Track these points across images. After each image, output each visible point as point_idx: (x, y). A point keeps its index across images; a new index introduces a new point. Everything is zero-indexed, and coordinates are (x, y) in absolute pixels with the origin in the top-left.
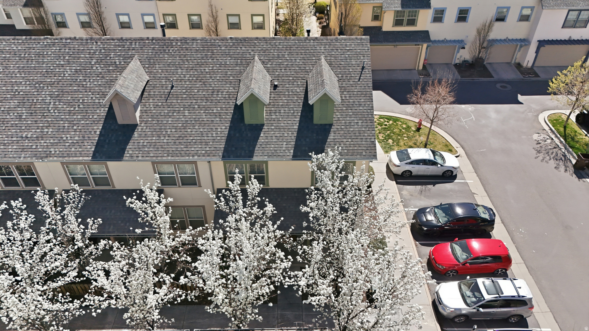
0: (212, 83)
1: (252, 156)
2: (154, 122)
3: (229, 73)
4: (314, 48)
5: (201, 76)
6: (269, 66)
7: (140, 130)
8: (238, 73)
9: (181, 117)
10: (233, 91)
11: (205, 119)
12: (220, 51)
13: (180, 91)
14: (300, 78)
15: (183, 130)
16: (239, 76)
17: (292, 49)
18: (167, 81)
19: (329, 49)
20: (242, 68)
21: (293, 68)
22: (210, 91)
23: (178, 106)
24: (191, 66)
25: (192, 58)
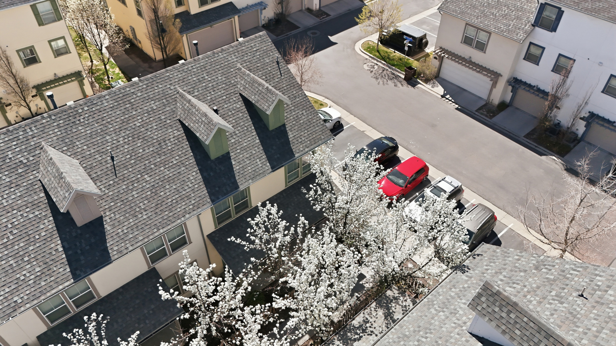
0: (152, 135)
1: (238, 187)
2: (119, 204)
3: (163, 117)
4: (226, 60)
5: (135, 133)
6: (196, 94)
7: (109, 221)
8: (172, 114)
9: (144, 184)
10: (179, 133)
11: (171, 175)
12: (138, 98)
13: (123, 159)
14: (232, 94)
15: (155, 197)
16: (175, 116)
17: (207, 68)
18: (101, 154)
19: (239, 55)
20: (172, 107)
21: (220, 87)
22: (155, 144)
23: (133, 175)
24: (117, 127)
25: (113, 118)
